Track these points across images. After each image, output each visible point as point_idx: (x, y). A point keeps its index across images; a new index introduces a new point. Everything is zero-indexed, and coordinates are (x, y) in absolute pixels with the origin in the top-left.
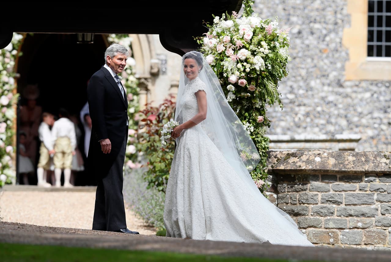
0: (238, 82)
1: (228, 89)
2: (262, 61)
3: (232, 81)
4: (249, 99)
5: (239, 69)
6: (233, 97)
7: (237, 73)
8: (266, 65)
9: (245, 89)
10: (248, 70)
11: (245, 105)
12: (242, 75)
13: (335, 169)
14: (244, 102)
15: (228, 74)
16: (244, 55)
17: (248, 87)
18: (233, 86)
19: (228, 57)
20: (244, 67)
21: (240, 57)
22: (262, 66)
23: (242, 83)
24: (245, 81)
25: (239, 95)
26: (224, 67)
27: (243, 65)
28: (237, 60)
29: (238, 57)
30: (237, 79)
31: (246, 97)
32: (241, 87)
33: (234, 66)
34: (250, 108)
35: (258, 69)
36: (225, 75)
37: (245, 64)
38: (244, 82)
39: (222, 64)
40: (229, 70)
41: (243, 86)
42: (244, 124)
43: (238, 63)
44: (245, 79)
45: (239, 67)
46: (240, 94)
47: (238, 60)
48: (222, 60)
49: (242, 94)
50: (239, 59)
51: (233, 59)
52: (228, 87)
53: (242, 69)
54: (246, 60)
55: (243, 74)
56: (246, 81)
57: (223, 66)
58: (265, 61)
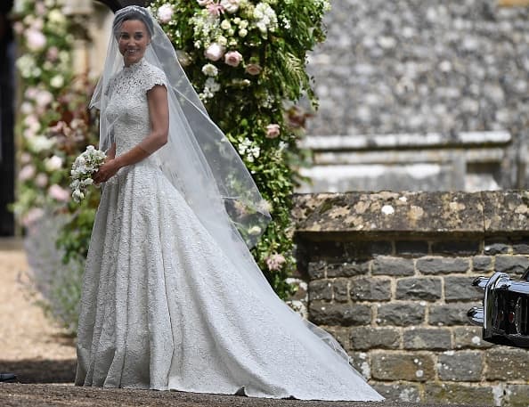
0: (224, 57)
1: (206, 73)
2: (272, 13)
3: (212, 56)
4: (248, 91)
5: (225, 32)
6: (217, 87)
7: (223, 40)
8: (280, 21)
9: (240, 72)
10: (243, 32)
11: (242, 104)
12: (231, 43)
13: (423, 230)
14: (238, 97)
15: (203, 43)
16: (235, 3)
17: (245, 66)
18: (213, 67)
19: (203, 7)
20: (235, 27)
21: (226, 7)
22: (272, 23)
23: (233, 60)
24: (237, 55)
25: (228, 85)
26: (196, 29)
27: (232, 24)
28: (221, 13)
29: (223, 8)
30: (223, 51)
31: (242, 88)
32: (231, 67)
33: (214, 26)
34: (252, 110)
35: (263, 29)
36: (197, 44)
37: (237, 20)
38: (237, 58)
39: (190, 23)
40: (206, 33)
41: (236, 65)
42: (239, 142)
43: (222, 18)
44: (237, 50)
45: (225, 28)
46: (230, 81)
47: (223, 12)
48: (191, 15)
49: (234, 81)
50: (225, 11)
51: (213, 11)
52: (204, 68)
53: (232, 31)
54: (240, 13)
55: (234, 42)
56: (241, 56)
57: (193, 26)
58: (278, 13)
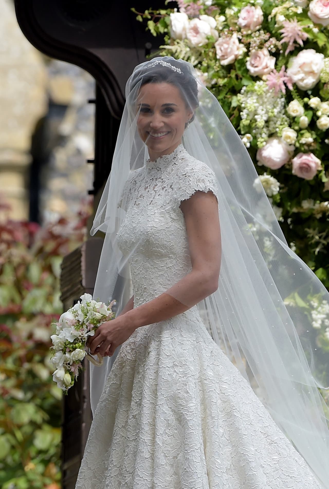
0: (290, 163)
3: (270, 159)
5: (293, 121)
7: (290, 134)
9: (316, 189)
10: (324, 122)
11: (317, 244)
12: (303, 141)
14: (311, 232)
15: (255, 138)
16: (312, 73)
17: (325, 180)
18: (272, 180)
19: (257, 78)
20: (311, 113)
21: (296, 78)
23: (306, 168)
24: (314, 162)
25: (295, 210)
26: (244, 114)
27: (307, 107)
28: (287, 88)
29: (291, 80)
30: (289, 153)
31: (319, 216)
32: (302, 180)
33: (276, 111)
36: (246, 140)
37: (314, 101)
38: (313, 165)
39: (234, 104)
40: (261, 122)
41: (309, 177)
42: (312, 308)
43: (289, 98)
44: (313, 152)
45: (294, 114)
46: (299, 204)
47: (291, 88)
48: (235, 91)
49: (306, 205)
50: (295, 85)
51: (274, 86)
53: (305, 120)
55: (308, 138)
56: (318, 161)
57: (239, 109)
